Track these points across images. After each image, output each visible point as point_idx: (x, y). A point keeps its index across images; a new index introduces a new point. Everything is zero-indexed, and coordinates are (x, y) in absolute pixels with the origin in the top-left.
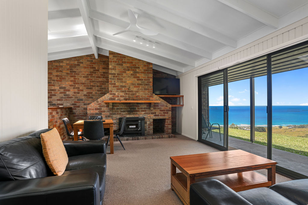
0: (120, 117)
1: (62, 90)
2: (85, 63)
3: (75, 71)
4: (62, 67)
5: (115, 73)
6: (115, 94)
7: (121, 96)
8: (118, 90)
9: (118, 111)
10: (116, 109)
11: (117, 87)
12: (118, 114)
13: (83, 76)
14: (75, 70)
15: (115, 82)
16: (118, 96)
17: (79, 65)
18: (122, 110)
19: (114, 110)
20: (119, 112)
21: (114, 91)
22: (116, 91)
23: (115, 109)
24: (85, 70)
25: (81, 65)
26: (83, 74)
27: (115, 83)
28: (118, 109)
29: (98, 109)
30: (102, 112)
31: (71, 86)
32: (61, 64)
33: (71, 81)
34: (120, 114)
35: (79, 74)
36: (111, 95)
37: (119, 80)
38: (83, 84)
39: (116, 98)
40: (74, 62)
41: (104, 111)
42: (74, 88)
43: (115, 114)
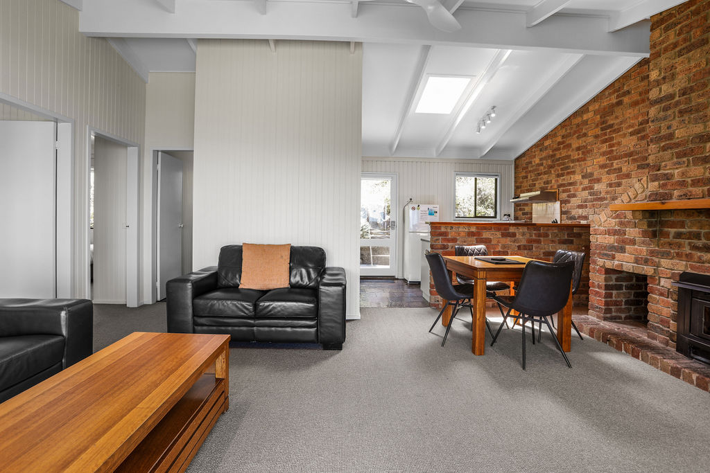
0: (689, 270)
1: (586, 182)
2: (635, 89)
3: (612, 122)
4: (585, 123)
5: (671, 90)
6: (668, 177)
7: (696, 183)
8: (685, 155)
9: (680, 246)
10: (674, 238)
11: (677, 145)
12: (679, 256)
13: (631, 130)
14: (612, 120)
15: (669, 127)
16: (683, 184)
17: (619, 103)
18: (700, 243)
19: (663, 240)
20: (687, 250)
21: (666, 166)
22: (675, 164)
23: (667, 235)
24: (636, 111)
25: (626, 100)
26: (630, 126)
27: (671, 131)
28: (679, 235)
29: (615, 233)
30: (624, 242)
31: (602, 167)
32: (585, 117)
33: (603, 154)
34: (689, 257)
35: (619, 130)
36: (656, 183)
37: (686, 117)
38: (631, 154)
39: (676, 193)
40: (610, 100)
41: (633, 242)
42: (608, 173)
43: (666, 255)
